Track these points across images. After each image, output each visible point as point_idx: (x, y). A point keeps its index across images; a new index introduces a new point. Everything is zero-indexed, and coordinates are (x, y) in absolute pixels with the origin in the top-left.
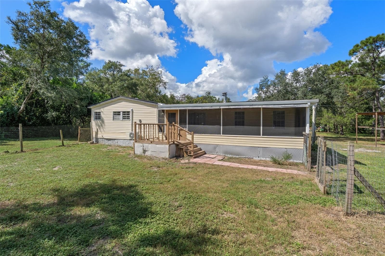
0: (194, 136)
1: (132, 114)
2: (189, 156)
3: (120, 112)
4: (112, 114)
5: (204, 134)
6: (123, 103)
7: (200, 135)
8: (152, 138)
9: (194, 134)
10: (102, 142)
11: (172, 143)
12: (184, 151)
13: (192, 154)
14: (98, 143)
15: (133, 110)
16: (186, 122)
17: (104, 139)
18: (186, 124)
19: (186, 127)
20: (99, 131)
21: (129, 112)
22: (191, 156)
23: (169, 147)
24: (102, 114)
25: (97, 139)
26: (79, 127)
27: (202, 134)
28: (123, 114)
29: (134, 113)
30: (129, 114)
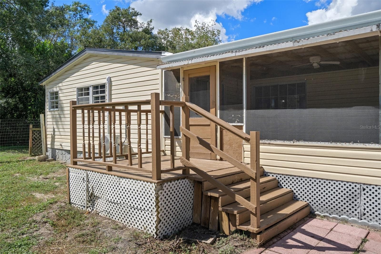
0: (261, 147)
1: (110, 90)
2: (241, 232)
3: (88, 89)
4: (76, 93)
5: (305, 140)
6: (95, 65)
7: (291, 143)
8: (149, 150)
9: (261, 142)
10: (61, 157)
11: (180, 172)
12: (220, 209)
13: (252, 228)
14: (55, 160)
15: (112, 79)
16: (242, 103)
17: (64, 152)
18: (242, 108)
19: (242, 117)
20: (56, 133)
21: (103, 86)
22: (248, 234)
23: (157, 191)
24: (60, 95)
25: (54, 150)
26: (31, 126)
27: (298, 140)
28: (94, 93)
29: (113, 88)
30: (103, 92)
